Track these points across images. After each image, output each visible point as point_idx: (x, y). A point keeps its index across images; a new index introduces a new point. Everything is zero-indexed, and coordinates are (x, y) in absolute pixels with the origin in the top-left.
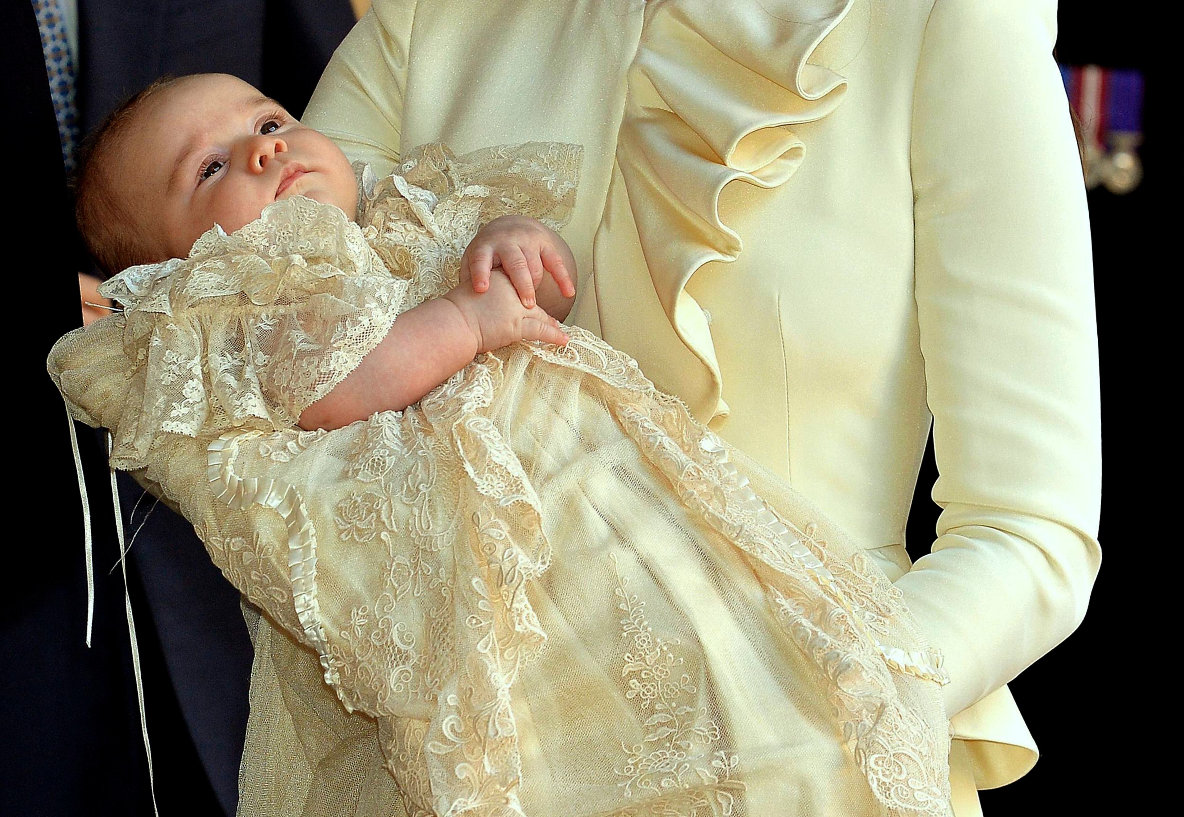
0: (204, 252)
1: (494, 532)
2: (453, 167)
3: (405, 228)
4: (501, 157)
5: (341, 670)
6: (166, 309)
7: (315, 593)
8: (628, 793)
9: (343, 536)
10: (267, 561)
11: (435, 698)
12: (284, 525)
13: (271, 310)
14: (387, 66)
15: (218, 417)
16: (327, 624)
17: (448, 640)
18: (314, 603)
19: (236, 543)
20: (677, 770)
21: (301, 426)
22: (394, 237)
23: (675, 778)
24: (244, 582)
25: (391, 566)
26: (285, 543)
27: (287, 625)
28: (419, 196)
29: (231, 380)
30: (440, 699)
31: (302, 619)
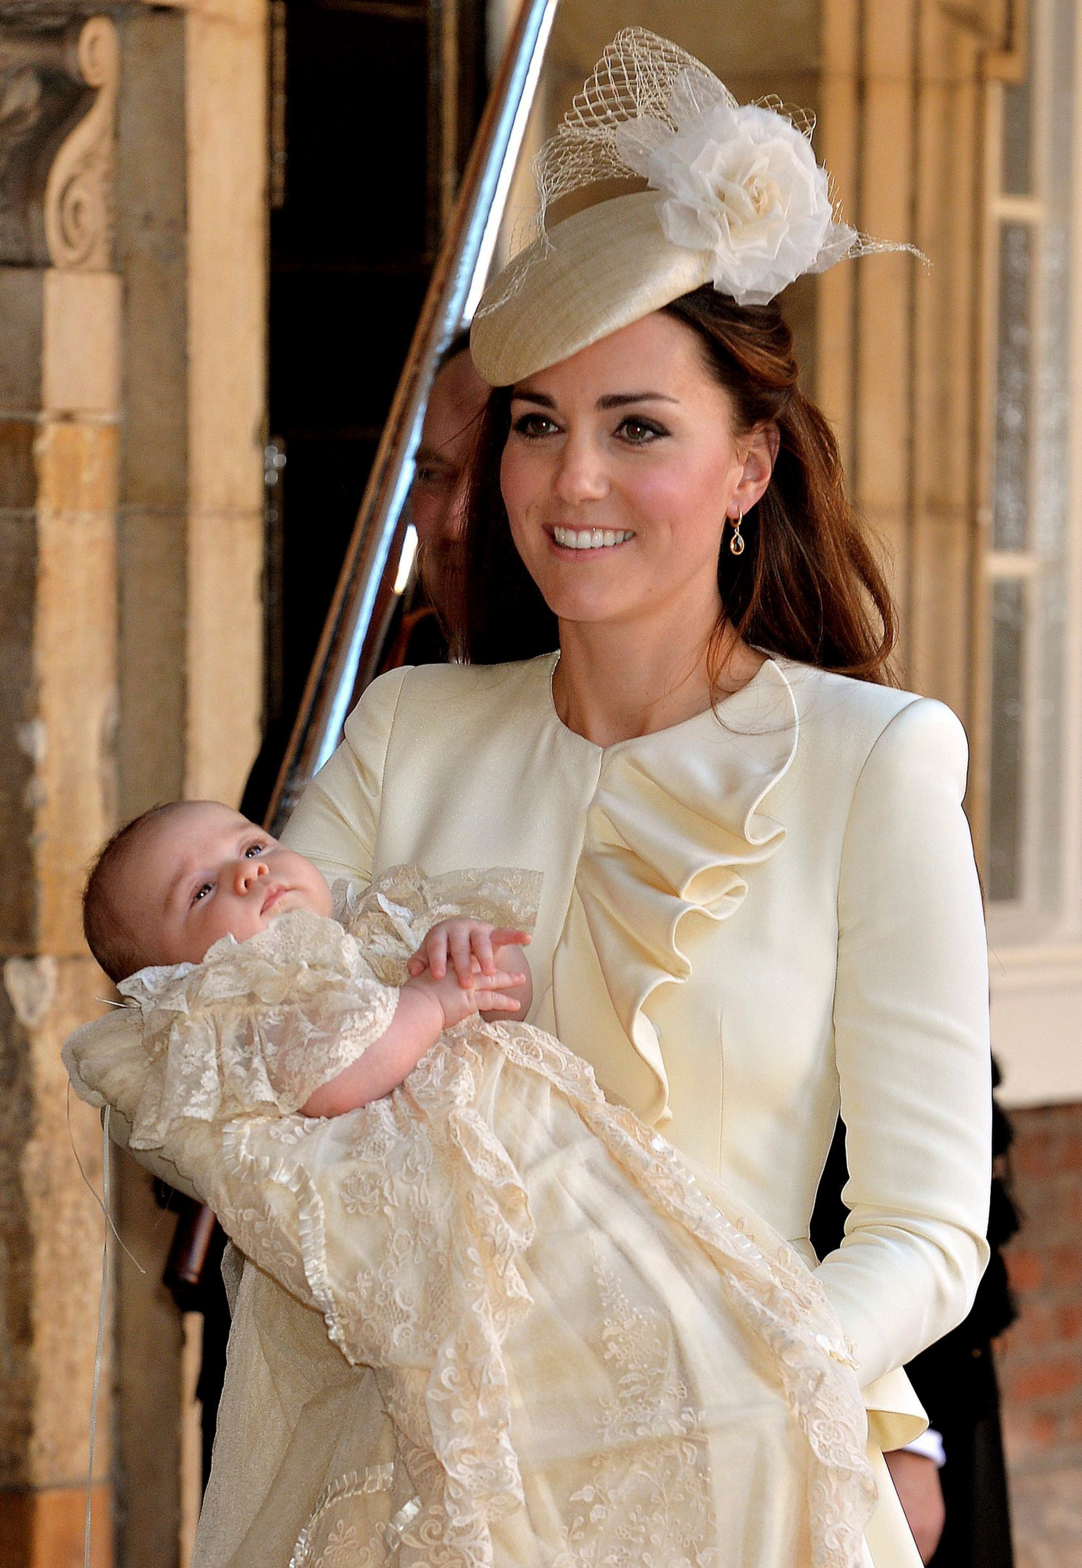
0: (217, 958)
1: (487, 1209)
2: (426, 887)
3: (387, 942)
4: (471, 880)
5: (345, 1327)
6: (184, 1008)
7: (324, 1258)
8: (607, 1439)
9: (349, 1209)
10: (278, 1229)
11: (435, 1353)
12: (294, 1198)
13: (277, 1009)
14: (363, 795)
15: (231, 1104)
16: (335, 1286)
17: (445, 1302)
18: (323, 1267)
19: (249, 1214)
20: (651, 1421)
21: (304, 1113)
22: (377, 948)
23: (650, 1428)
24: (255, 1249)
25: (393, 1236)
26: (295, 1215)
27: (294, 1288)
28: (398, 913)
29: (241, 1071)
30: (440, 1352)
31: (311, 1282)
